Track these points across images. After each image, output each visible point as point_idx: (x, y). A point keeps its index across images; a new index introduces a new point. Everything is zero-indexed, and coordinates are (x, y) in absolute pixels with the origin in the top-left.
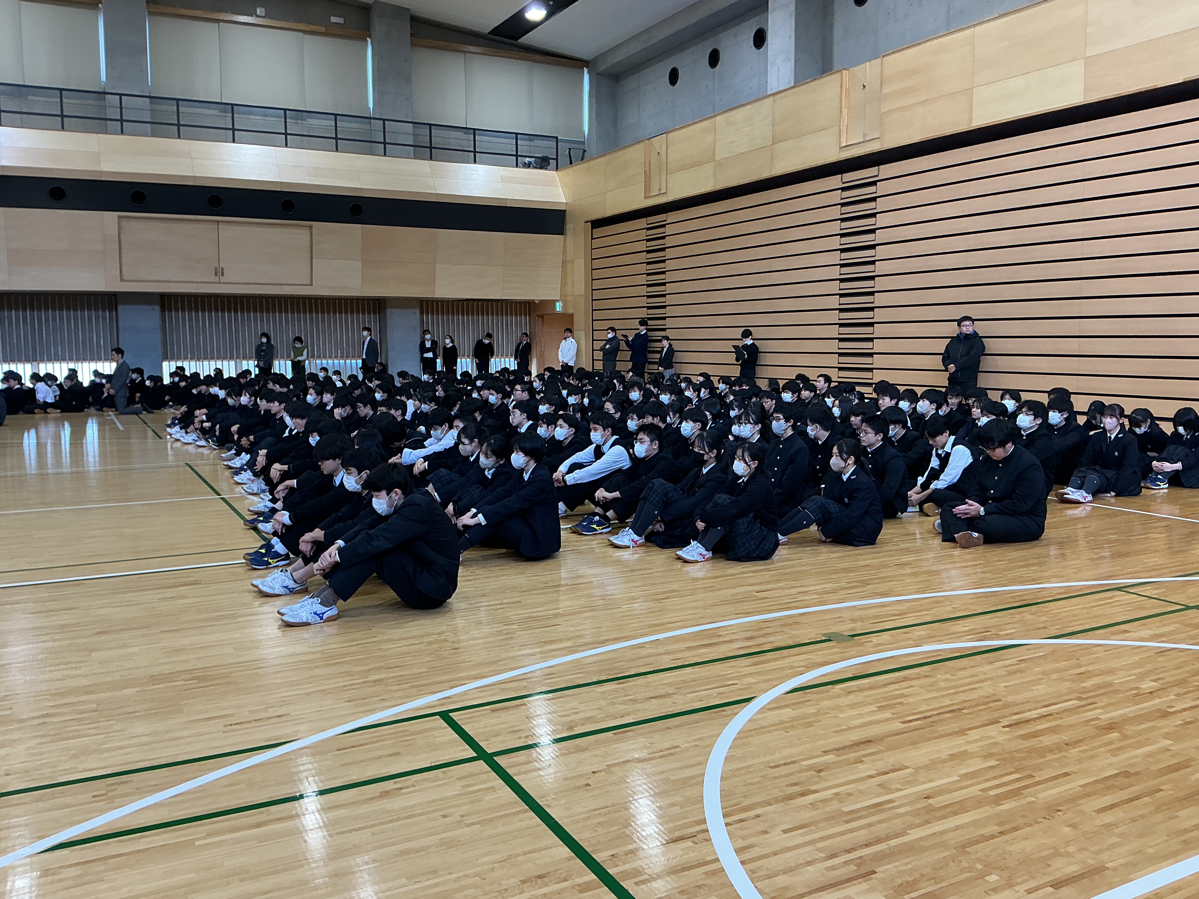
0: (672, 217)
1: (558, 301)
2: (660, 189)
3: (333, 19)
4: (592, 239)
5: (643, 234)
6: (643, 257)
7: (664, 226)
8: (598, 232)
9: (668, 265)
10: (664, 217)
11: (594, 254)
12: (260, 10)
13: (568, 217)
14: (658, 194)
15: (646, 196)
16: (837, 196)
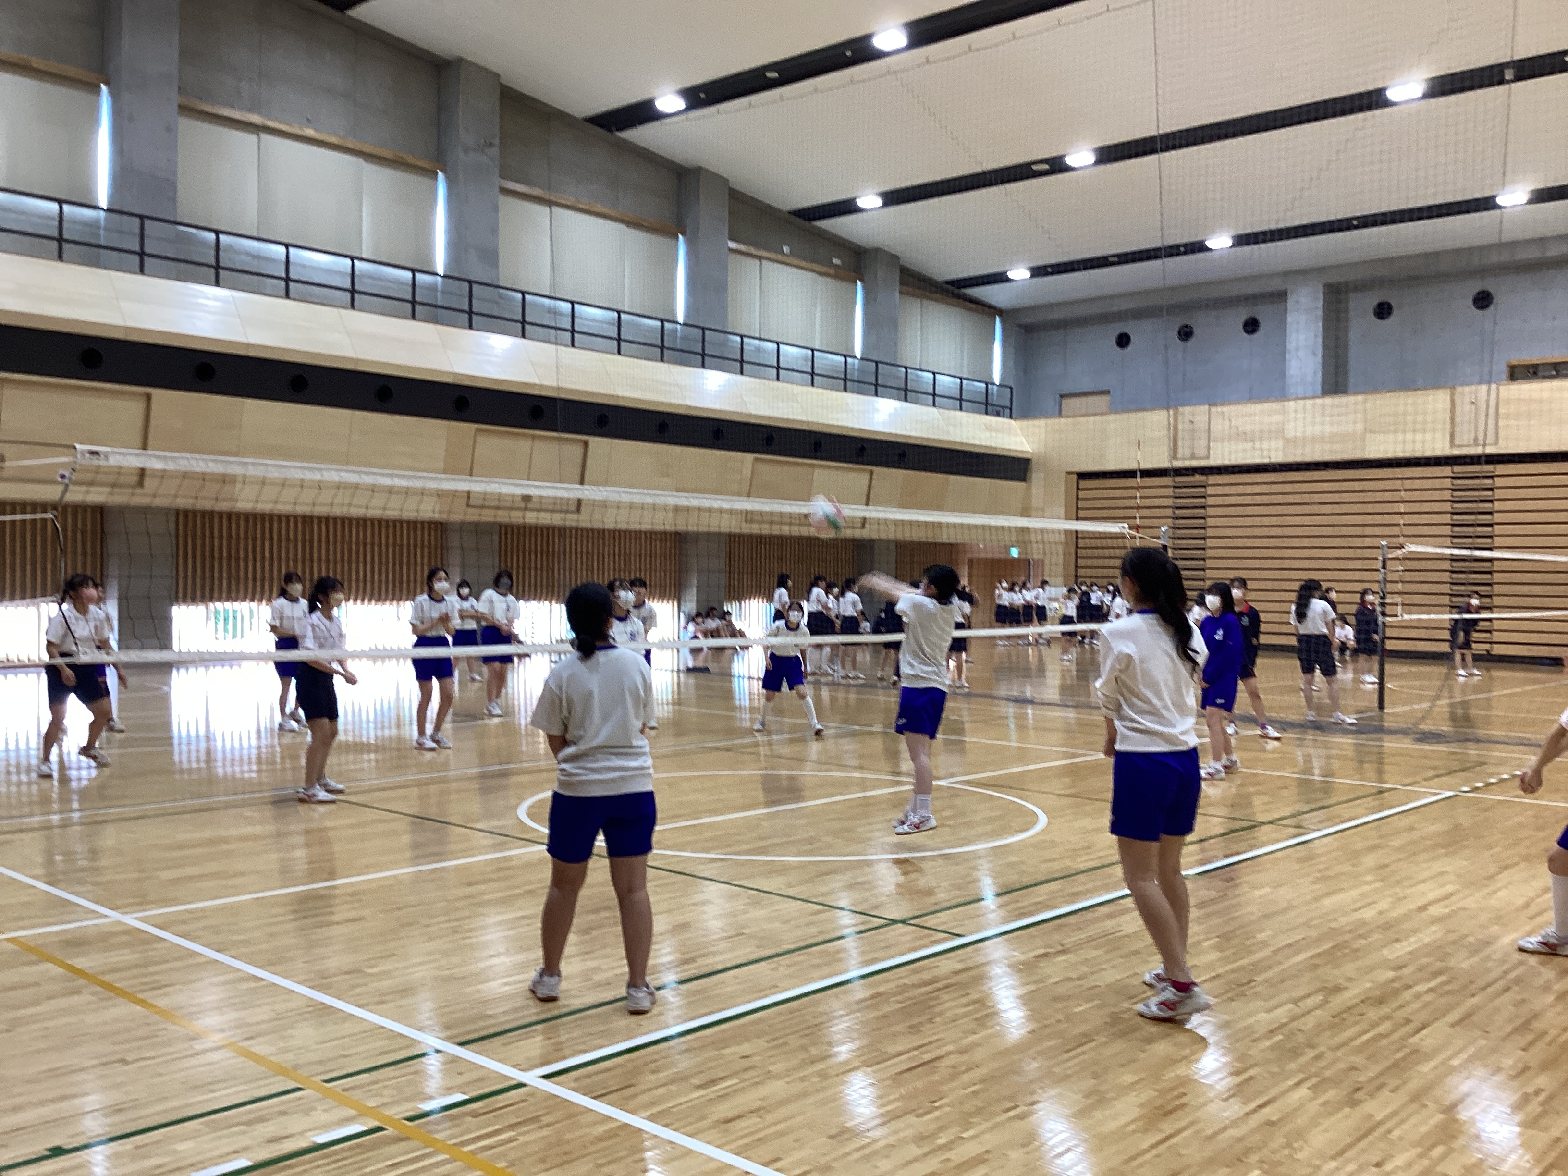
0: (1212, 479)
1: (1014, 546)
2: (1193, 454)
3: (836, 261)
4: (1078, 489)
5: (1169, 492)
7: (1204, 486)
8: (1083, 484)
9: (1210, 522)
10: (1203, 478)
11: (1081, 504)
12: (786, 249)
13: (1034, 466)
14: (1193, 457)
15: (1174, 457)
16: (1447, 483)
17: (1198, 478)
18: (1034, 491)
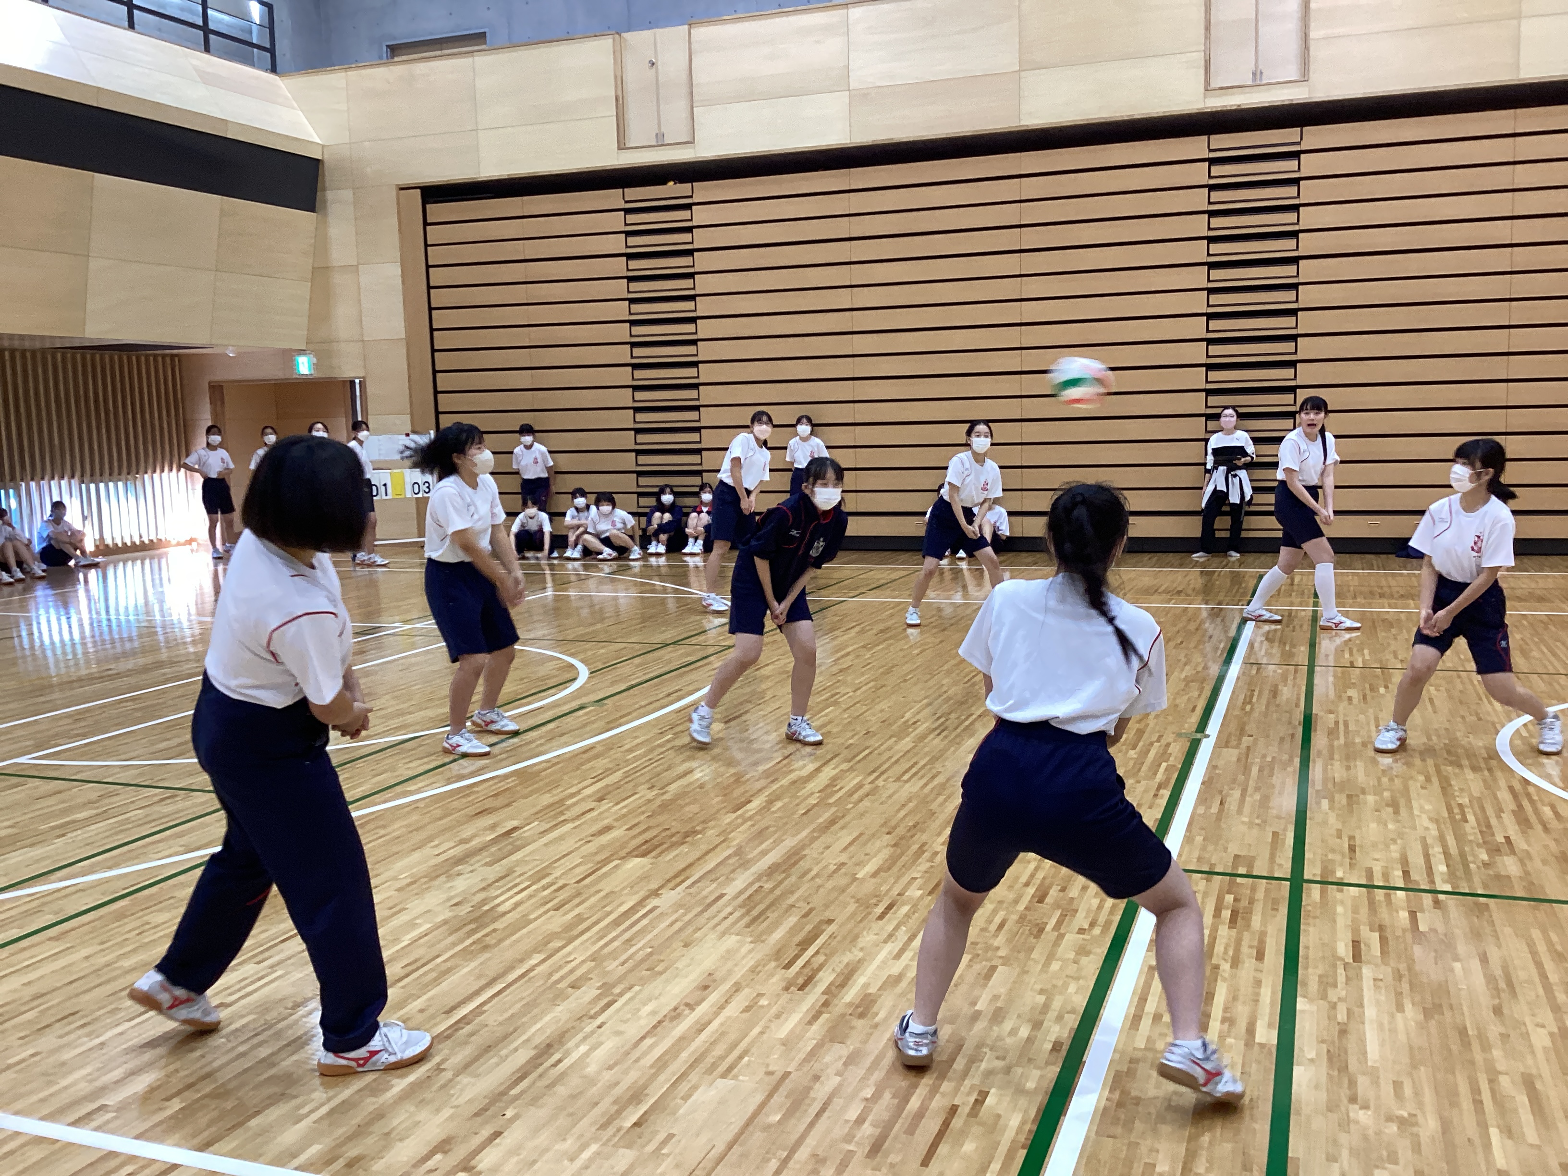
0: (703, 191)
1: (302, 352)
2: (660, 136)
4: (426, 224)
5: (617, 221)
6: (619, 266)
7: (688, 207)
8: (438, 211)
9: (703, 284)
10: (684, 189)
11: (436, 255)
13: (329, 176)
14: (661, 143)
15: (622, 146)
16: (1199, 174)
17: (672, 189)
18: (334, 231)
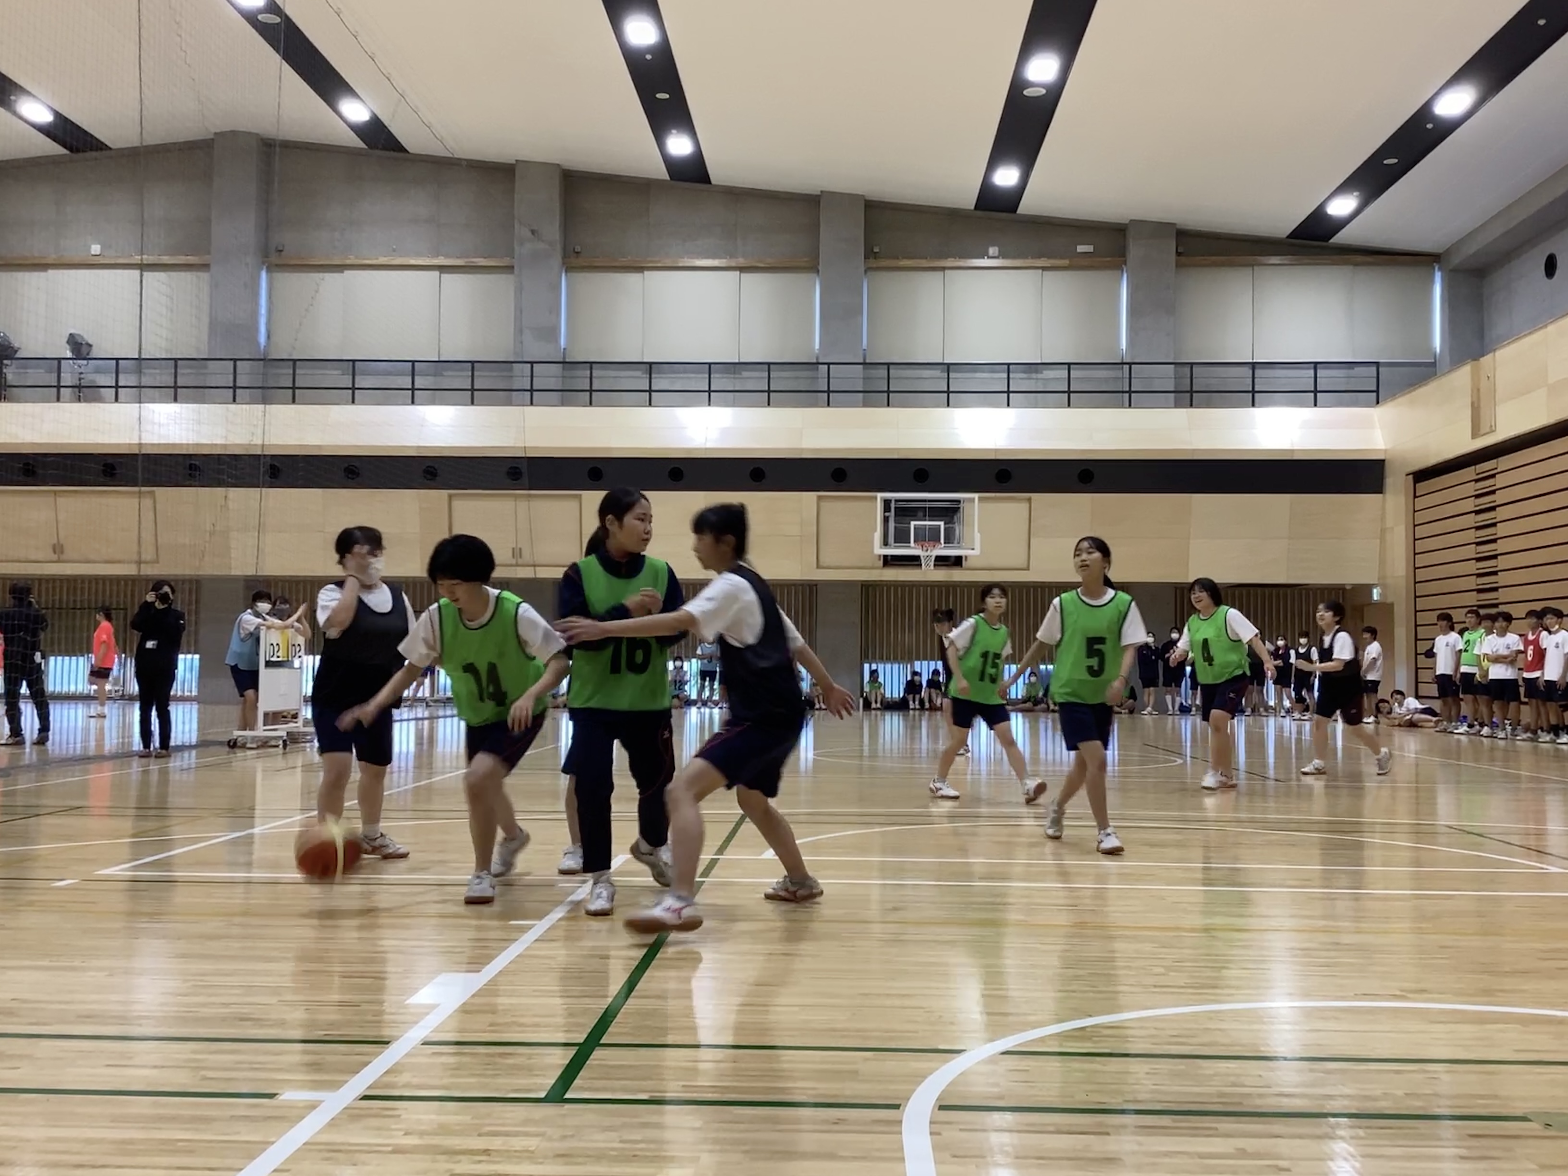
1: (1375, 586)
3: (1082, 249)
4: (1415, 497)
7: (1495, 475)
12: (993, 251)
13: (1387, 472)
18: (1388, 505)
